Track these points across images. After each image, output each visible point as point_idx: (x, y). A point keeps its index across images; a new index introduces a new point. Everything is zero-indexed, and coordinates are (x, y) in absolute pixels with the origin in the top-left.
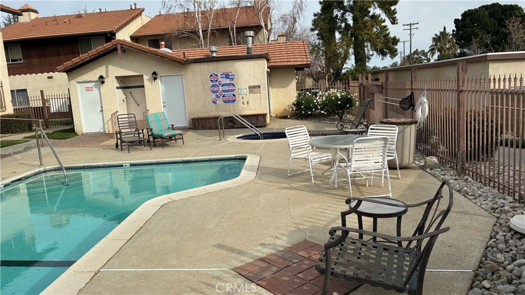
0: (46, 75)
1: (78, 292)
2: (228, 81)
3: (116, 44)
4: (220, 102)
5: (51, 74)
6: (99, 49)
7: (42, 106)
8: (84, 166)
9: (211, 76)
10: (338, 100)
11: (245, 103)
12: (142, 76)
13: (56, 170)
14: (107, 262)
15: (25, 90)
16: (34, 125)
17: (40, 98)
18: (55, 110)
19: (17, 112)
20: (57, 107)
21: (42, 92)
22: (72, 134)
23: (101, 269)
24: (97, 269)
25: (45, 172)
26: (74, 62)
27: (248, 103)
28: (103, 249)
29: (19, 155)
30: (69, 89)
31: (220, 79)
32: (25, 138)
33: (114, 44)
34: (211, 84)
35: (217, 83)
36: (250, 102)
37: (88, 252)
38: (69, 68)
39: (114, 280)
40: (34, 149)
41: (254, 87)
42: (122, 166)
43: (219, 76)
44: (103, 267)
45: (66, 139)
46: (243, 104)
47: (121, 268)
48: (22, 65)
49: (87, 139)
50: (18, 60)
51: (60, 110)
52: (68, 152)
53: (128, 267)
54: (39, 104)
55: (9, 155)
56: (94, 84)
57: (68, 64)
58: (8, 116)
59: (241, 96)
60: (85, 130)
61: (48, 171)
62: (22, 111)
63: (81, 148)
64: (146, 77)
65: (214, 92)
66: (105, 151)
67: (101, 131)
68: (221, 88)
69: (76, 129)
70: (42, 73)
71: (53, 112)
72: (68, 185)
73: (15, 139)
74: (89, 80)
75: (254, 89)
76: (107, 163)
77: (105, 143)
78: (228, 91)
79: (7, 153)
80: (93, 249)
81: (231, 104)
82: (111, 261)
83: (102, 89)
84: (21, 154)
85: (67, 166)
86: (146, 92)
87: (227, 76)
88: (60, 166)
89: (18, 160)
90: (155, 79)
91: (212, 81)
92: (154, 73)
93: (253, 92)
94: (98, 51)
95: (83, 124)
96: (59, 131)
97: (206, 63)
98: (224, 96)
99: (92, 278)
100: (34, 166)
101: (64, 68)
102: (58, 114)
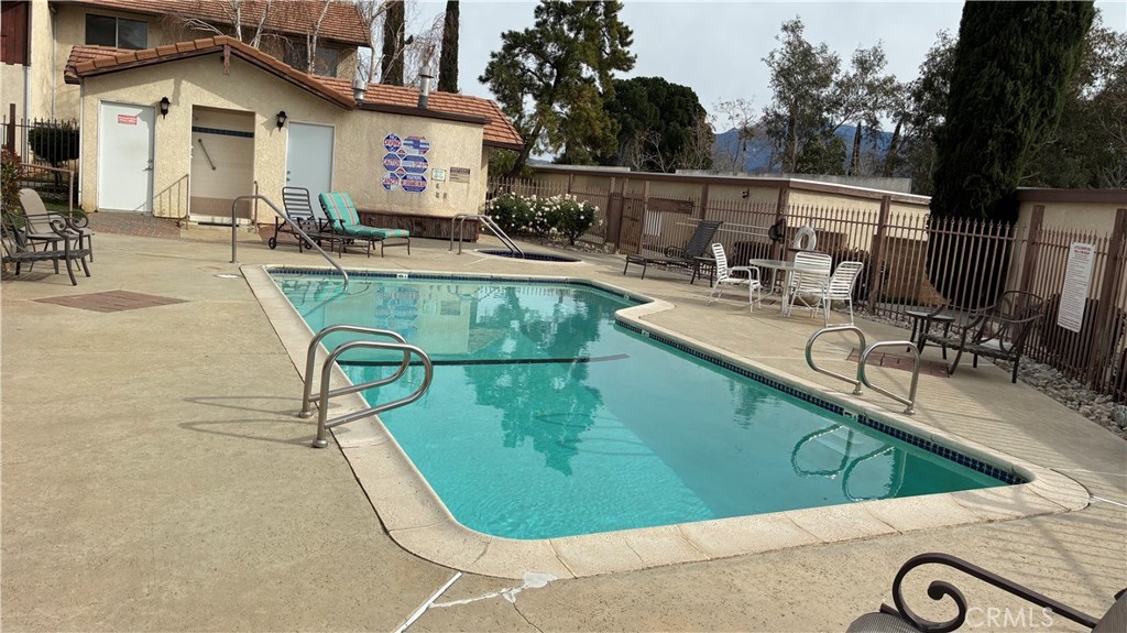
2: (416, 153)
3: (223, 46)
4: (396, 186)
6: (183, 46)
9: (388, 138)
10: (579, 213)
11: (441, 195)
12: (252, 115)
17: (8, 122)
26: (121, 61)
27: (445, 195)
31: (403, 147)
33: (218, 43)
34: (386, 152)
35: (396, 153)
36: (450, 196)
38: (104, 70)
41: (459, 171)
42: (395, 276)
43: (403, 142)
46: (437, 196)
56: (140, 111)
57: (105, 62)
59: (434, 183)
60: (104, 204)
64: (259, 119)
65: (388, 168)
68: (402, 163)
69: (82, 200)
74: (131, 101)
75: (457, 173)
78: (414, 170)
81: (416, 194)
83: (158, 125)
86: (257, 147)
87: (416, 144)
90: (280, 125)
91: (388, 147)
92: (282, 114)
93: (457, 180)
94: (180, 50)
95: (100, 189)
97: (381, 115)
98: (405, 178)
101: (93, 68)
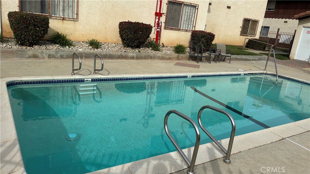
0: (284, 20)
1: (270, 142)
5: (287, 20)
7: (275, 38)
8: (290, 78)
13: (272, 75)
14: (291, 136)
15: (269, 27)
16: (267, 48)
17: (276, 33)
18: (282, 41)
19: (260, 38)
20: (284, 40)
21: (279, 29)
22: (287, 58)
23: (287, 138)
24: (284, 137)
25: (266, 74)
26: (306, 14)
28: (291, 128)
29: (254, 61)
30: (296, 30)
32: (260, 53)
37: (281, 125)
38: (302, 17)
39: (293, 148)
40: (263, 60)
44: (288, 137)
45: (282, 59)
47: (299, 144)
48: (272, 12)
49: (295, 63)
50: (271, 9)
51: (285, 42)
52: (281, 67)
53: (304, 146)
54: (274, 37)
55: (250, 60)
57: (302, 14)
58: (256, 39)
60: (296, 58)
61: (268, 74)
62: (263, 38)
63: (289, 67)
66: (304, 73)
67: (307, 61)
69: (291, 56)
70: (282, 18)
71: (280, 42)
72: (276, 85)
73: (255, 53)
76: (305, 81)
77: (306, 69)
79: (249, 59)
80: (284, 125)
82: (294, 137)
84: (256, 61)
85: (280, 75)
88: (276, 74)
89: (253, 64)
95: (296, 53)
96: (280, 54)
99: (280, 140)
100: (261, 69)
101: (299, 16)
102: (283, 44)
